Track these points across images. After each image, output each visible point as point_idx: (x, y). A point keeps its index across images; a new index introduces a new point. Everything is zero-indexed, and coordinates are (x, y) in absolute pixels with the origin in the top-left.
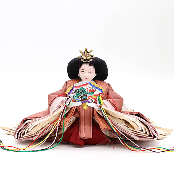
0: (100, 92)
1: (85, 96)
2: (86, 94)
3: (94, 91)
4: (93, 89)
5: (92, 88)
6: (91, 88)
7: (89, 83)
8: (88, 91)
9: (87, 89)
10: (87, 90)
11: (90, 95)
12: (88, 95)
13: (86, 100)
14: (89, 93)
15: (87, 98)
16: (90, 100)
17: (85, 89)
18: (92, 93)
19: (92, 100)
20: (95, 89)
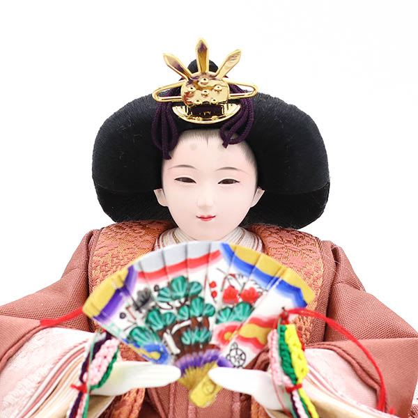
0: (289, 302)
1: (200, 325)
2: (208, 315)
3: (250, 298)
4: (249, 283)
5: (242, 281)
6: (233, 282)
7: (222, 250)
8: (219, 298)
9: (213, 285)
10: (214, 294)
11: (226, 322)
12: (217, 321)
13: (204, 350)
14: (224, 307)
15: (213, 341)
16: (231, 350)
17: (198, 289)
18: (239, 309)
19: (239, 352)
20: (256, 287)
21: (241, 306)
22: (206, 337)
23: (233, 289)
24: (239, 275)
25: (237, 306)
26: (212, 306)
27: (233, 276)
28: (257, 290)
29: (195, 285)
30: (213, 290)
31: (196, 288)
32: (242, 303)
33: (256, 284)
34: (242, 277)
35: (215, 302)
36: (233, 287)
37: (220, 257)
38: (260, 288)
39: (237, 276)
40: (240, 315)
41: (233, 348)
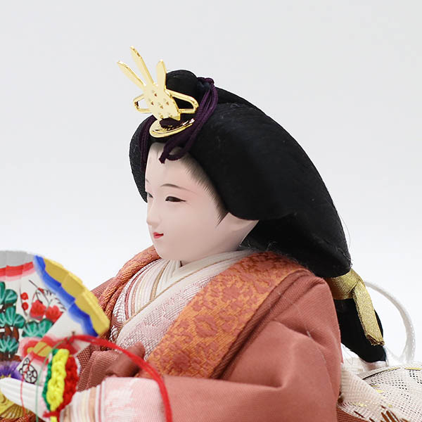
0: (78, 328)
1: (11, 334)
2: (17, 327)
3: (53, 316)
4: (51, 301)
5: (49, 297)
6: (41, 298)
7: (35, 263)
8: (28, 311)
9: (24, 296)
10: (25, 306)
11: (32, 336)
12: (24, 334)
13: (10, 360)
14: (30, 321)
15: (19, 354)
16: (24, 365)
17: (14, 298)
18: (42, 326)
19: (31, 369)
20: (59, 306)
21: (44, 323)
22: (14, 348)
23: (40, 305)
24: (47, 291)
25: (41, 322)
26: (22, 318)
27: (42, 291)
28: (61, 310)
29: (11, 293)
30: (24, 301)
31: (11, 296)
32: (45, 320)
33: (60, 303)
34: (51, 294)
35: (26, 314)
36: (41, 303)
37: (33, 269)
38: (64, 308)
39: (45, 292)
40: (43, 332)
41: (25, 363)
